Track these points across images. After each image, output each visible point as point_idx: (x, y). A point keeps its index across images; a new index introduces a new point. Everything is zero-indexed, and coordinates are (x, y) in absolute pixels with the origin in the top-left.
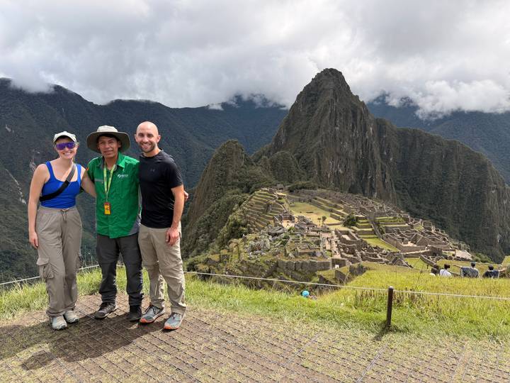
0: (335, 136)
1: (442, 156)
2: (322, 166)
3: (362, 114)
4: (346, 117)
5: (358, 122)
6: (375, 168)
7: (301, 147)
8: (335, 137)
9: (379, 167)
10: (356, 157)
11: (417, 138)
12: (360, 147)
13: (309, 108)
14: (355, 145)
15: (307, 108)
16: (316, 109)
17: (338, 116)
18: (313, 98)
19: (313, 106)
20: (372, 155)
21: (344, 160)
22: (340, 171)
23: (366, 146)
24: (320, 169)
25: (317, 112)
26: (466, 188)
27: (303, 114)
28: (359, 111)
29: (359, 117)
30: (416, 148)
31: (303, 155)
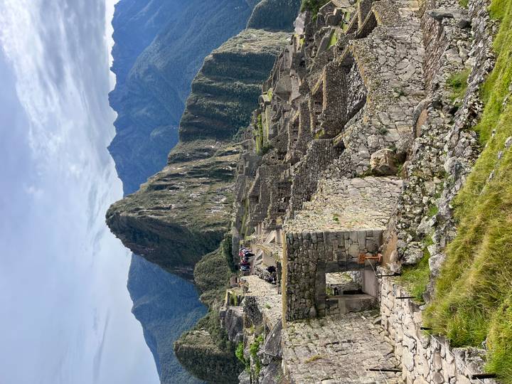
0: (181, 208)
1: (209, 97)
2: (217, 222)
3: (159, 180)
4: (161, 196)
5: (168, 183)
6: (221, 162)
7: (194, 247)
8: (184, 209)
9: (219, 159)
10: (208, 183)
11: (190, 122)
12: (196, 180)
13: (150, 240)
14: (194, 185)
15: (149, 243)
16: (150, 232)
17: (159, 206)
18: (137, 236)
19: (147, 236)
20: (206, 166)
21: (210, 196)
22: (223, 200)
23: (196, 173)
24: (219, 224)
25: (154, 231)
26: (241, 72)
27: (157, 247)
28: (157, 183)
29: (163, 183)
30: (200, 123)
31: (204, 246)
